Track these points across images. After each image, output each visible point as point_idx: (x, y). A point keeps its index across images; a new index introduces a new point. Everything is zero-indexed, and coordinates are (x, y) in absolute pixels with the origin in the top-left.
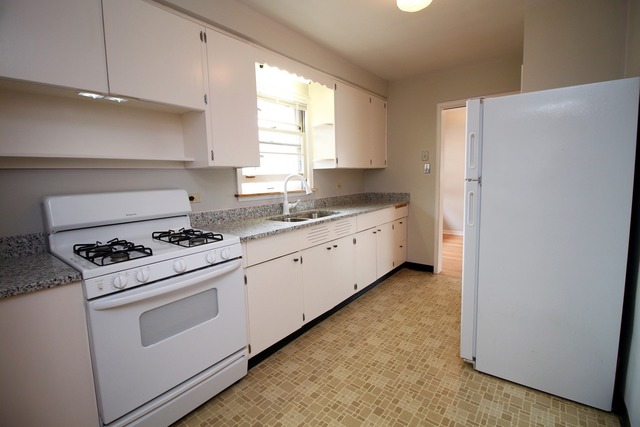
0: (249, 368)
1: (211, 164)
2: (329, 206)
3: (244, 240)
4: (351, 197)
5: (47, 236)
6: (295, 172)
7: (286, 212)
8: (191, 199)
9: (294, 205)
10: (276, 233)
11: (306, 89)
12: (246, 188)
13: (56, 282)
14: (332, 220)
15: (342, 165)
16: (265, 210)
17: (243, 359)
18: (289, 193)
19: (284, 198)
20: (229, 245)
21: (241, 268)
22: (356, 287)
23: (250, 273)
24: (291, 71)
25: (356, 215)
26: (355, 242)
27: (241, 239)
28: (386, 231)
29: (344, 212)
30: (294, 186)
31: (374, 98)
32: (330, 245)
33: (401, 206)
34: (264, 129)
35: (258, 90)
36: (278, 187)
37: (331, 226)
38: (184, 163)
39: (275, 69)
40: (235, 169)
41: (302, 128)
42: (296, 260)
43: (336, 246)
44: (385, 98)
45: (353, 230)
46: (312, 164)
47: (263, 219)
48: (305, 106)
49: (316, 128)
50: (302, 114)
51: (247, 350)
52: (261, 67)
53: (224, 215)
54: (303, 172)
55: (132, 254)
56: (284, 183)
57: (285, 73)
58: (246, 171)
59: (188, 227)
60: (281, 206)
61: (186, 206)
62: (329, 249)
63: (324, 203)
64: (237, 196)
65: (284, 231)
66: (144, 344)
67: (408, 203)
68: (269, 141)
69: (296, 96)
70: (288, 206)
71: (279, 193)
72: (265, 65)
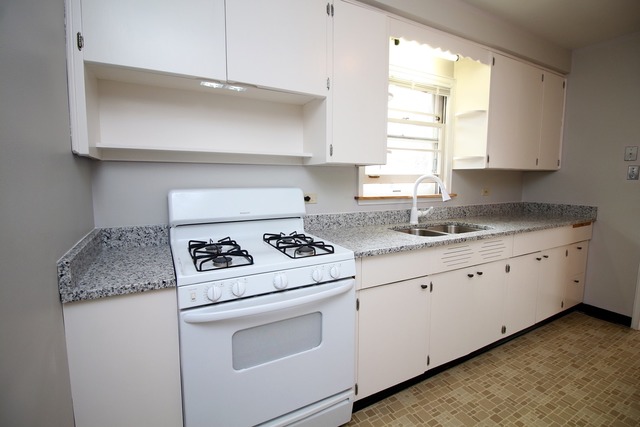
0: (354, 411)
1: (329, 160)
2: (470, 217)
3: (359, 257)
4: (501, 206)
5: (169, 228)
6: (429, 173)
7: (414, 221)
8: (307, 199)
9: (425, 213)
10: (400, 251)
11: (450, 68)
12: (369, 190)
13: (150, 286)
14: (479, 238)
15: (493, 165)
16: (389, 216)
17: (347, 402)
18: (419, 197)
19: (412, 204)
20: (340, 260)
21: (353, 290)
22: (504, 330)
23: (363, 298)
24: (434, 45)
25: (514, 233)
26: (508, 269)
27: (356, 255)
28: (556, 259)
29: (496, 228)
30: (427, 189)
31: (548, 75)
32: (472, 271)
33: (582, 225)
34: (394, 121)
35: (391, 73)
36: (407, 190)
37: (477, 247)
38: (303, 159)
39: (414, 44)
40: (357, 167)
41: (441, 119)
42: (424, 287)
43: (480, 274)
44: (564, 73)
45: (506, 254)
46: (451, 163)
47: (386, 228)
48: (448, 90)
49: (461, 117)
50: (443, 99)
51: (353, 392)
52: (397, 42)
53: (341, 219)
54: (438, 173)
55: (236, 260)
56: (413, 185)
57: (426, 47)
58: (369, 171)
59: (300, 231)
60: (409, 213)
61: (300, 207)
62: (471, 276)
63: (463, 213)
64: (357, 198)
65: (411, 249)
66: (236, 367)
67: (594, 220)
68: (400, 134)
69: (437, 79)
70: (416, 214)
71: (406, 198)
72: (401, 40)
